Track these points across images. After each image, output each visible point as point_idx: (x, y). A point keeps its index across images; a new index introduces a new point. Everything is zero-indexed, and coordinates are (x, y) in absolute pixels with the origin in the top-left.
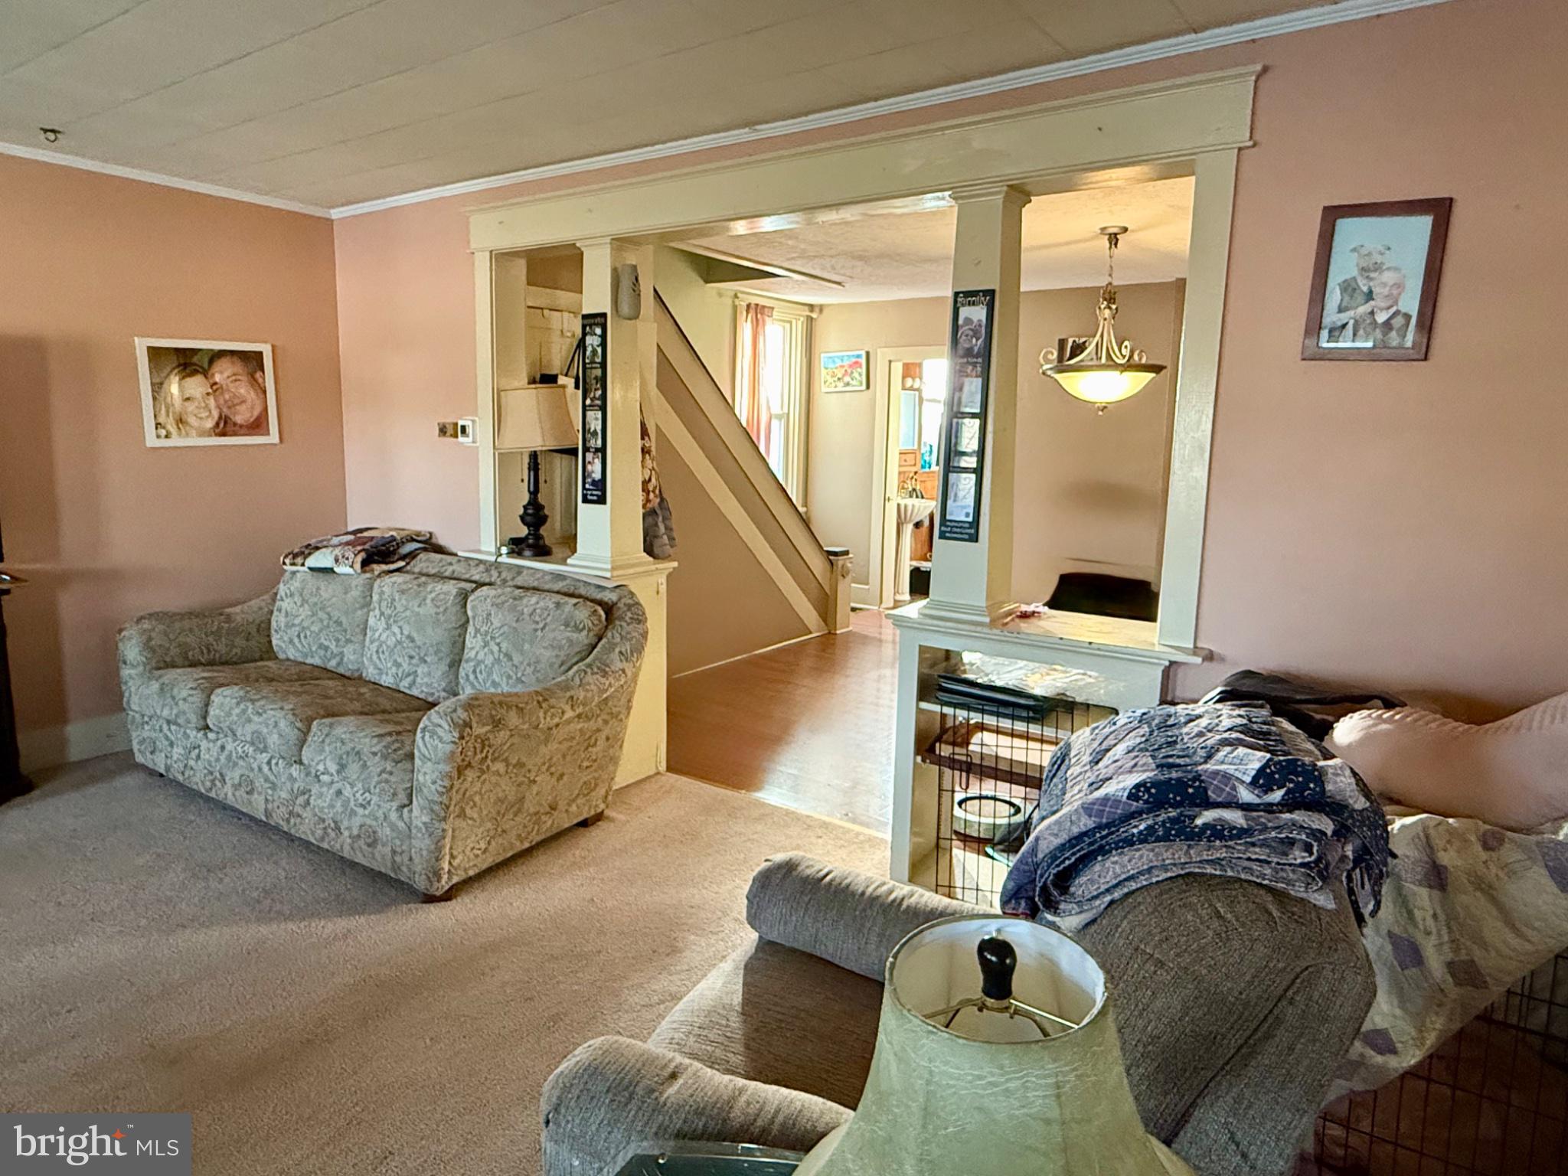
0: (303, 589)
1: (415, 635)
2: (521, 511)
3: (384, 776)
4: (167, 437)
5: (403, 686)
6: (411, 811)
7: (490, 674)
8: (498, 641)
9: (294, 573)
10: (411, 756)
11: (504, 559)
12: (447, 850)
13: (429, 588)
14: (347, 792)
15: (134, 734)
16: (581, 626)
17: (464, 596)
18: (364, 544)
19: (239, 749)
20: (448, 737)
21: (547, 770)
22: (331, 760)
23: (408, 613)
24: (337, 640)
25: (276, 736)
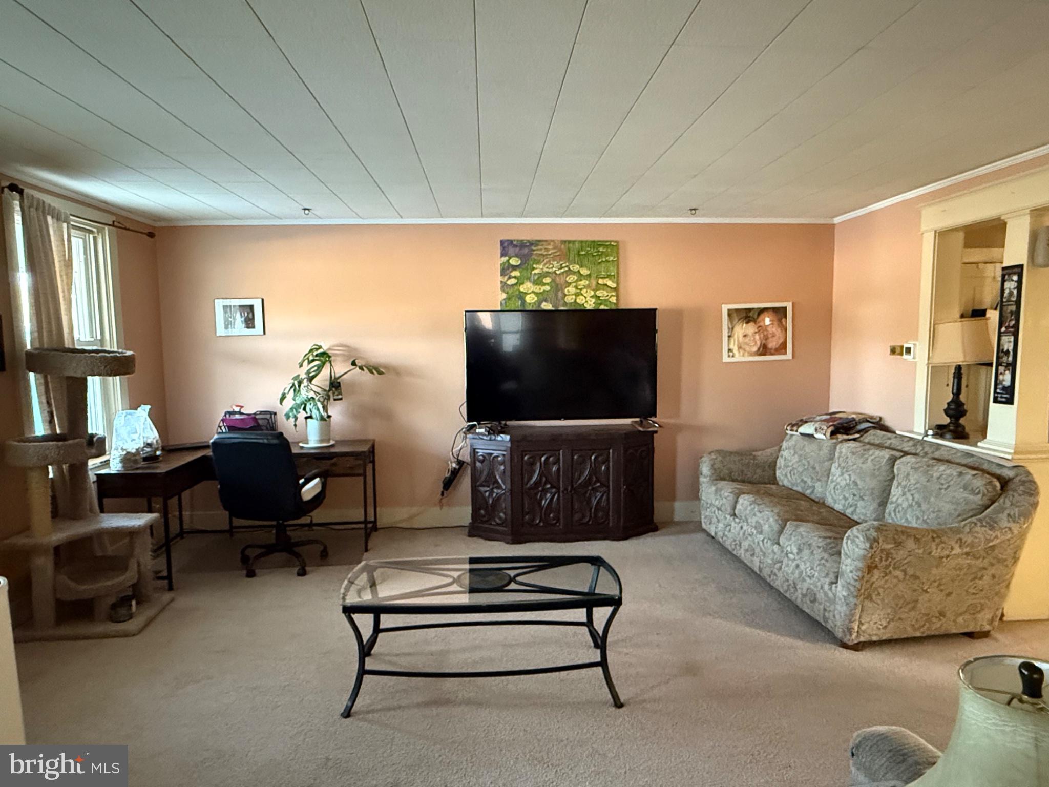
0: (796, 445)
1: (859, 482)
2: (946, 406)
3: (823, 561)
4: (733, 356)
5: (848, 512)
6: (836, 587)
7: (905, 513)
8: (912, 492)
9: (792, 435)
10: (839, 553)
11: (929, 439)
12: (857, 618)
13: (871, 452)
14: (802, 567)
15: (703, 512)
16: (977, 491)
17: (893, 460)
18: (835, 421)
19: (749, 530)
20: (862, 546)
21: (938, 587)
22: (795, 545)
23: (855, 467)
24: (812, 478)
25: (767, 526)
